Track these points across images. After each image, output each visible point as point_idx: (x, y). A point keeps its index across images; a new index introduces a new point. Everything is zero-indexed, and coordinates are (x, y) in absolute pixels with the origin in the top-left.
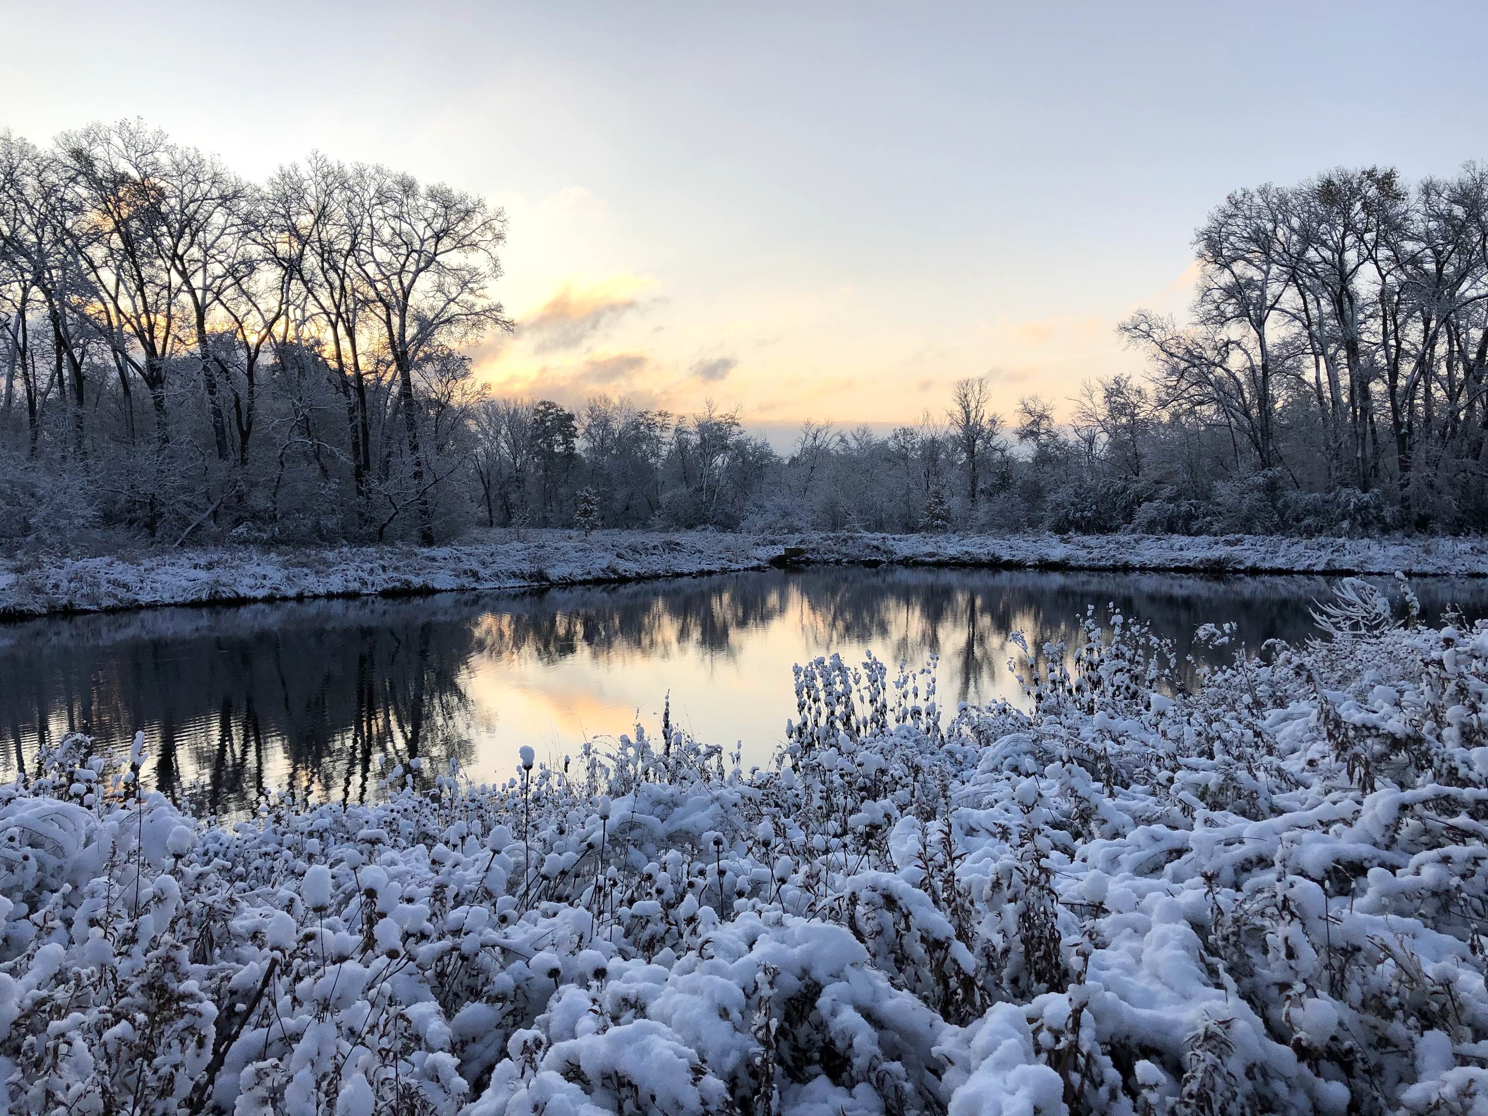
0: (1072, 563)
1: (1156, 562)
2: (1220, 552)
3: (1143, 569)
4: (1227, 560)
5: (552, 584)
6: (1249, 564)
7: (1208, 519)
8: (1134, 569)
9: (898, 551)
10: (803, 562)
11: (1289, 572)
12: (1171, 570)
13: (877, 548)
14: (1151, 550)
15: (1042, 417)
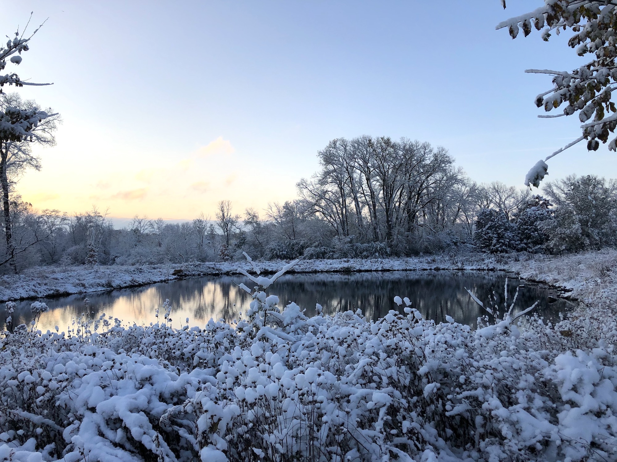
0: (296, 271)
1: (326, 269)
2: (346, 265)
3: (322, 272)
4: (351, 267)
6: (357, 268)
7: (331, 253)
8: (319, 272)
9: (223, 269)
10: (184, 276)
11: (371, 271)
12: (332, 272)
13: (213, 268)
14: (321, 265)
15: (254, 216)
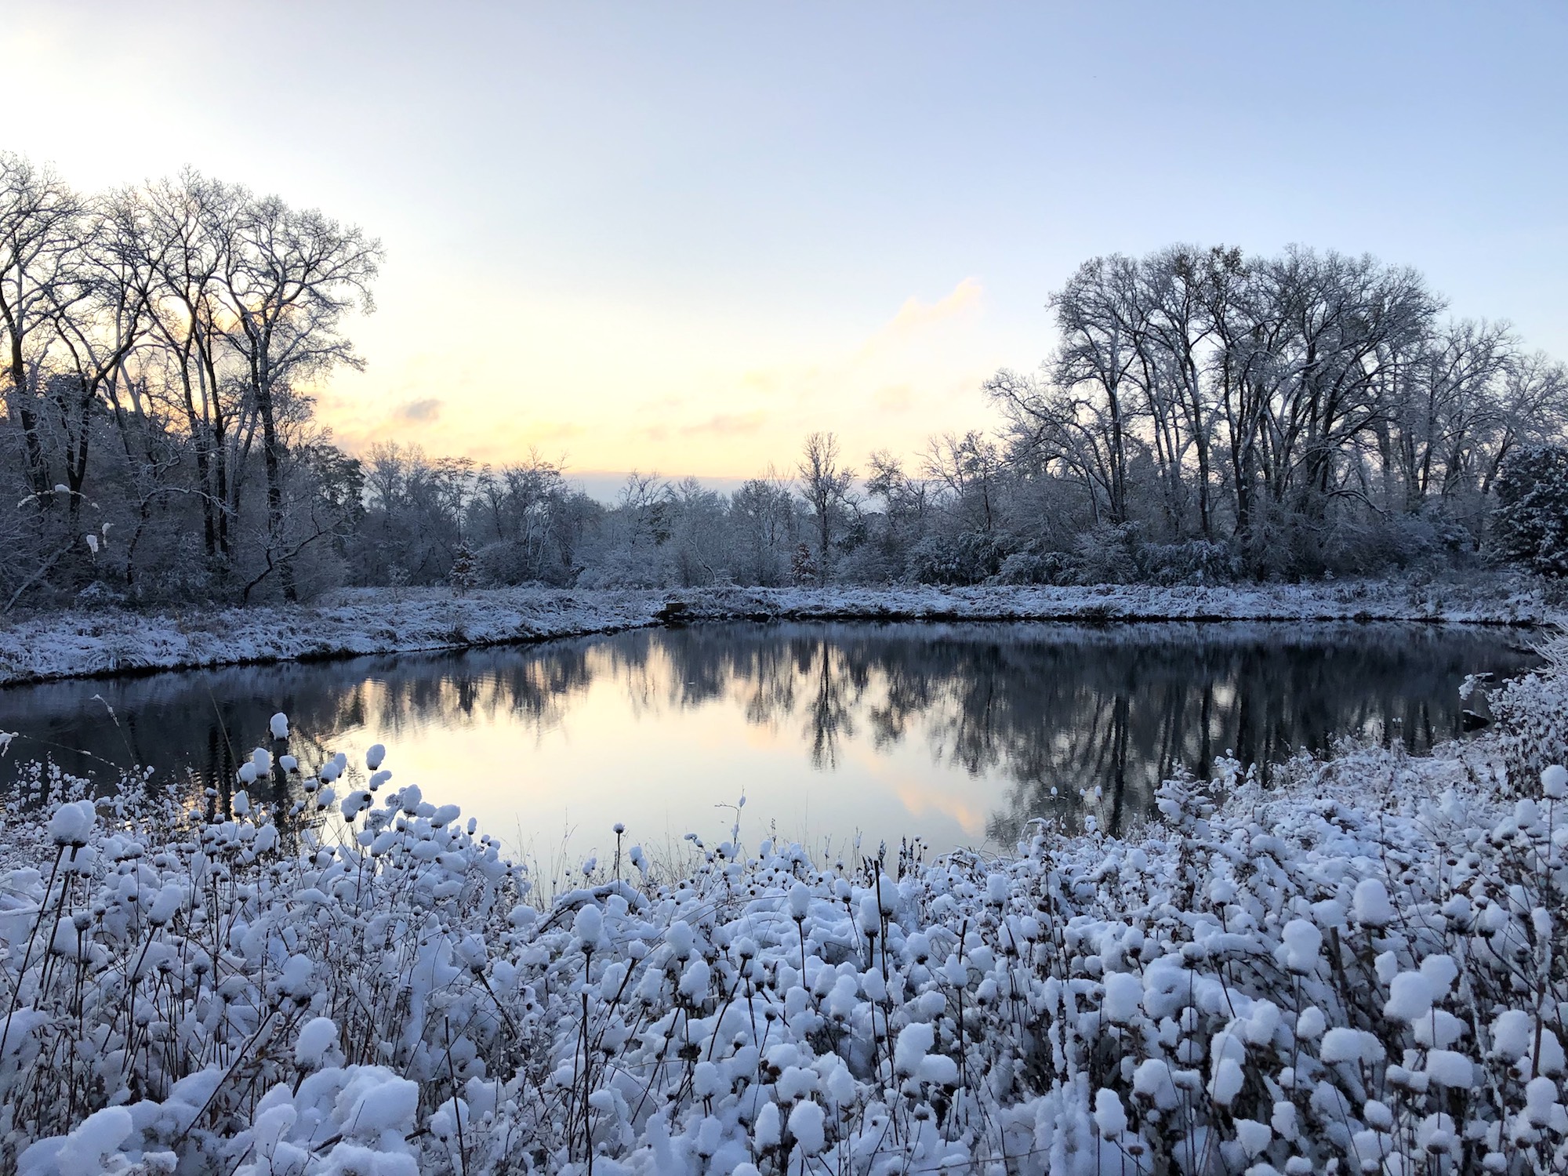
0: (960, 614)
1: (1040, 612)
2: (1097, 601)
3: (1028, 618)
4: (1107, 609)
5: (470, 645)
6: (1127, 612)
7: (1072, 570)
8: (1019, 618)
9: (782, 605)
10: (687, 617)
11: (1164, 619)
12: (1054, 619)
13: (760, 602)
14: (1030, 600)
15: (892, 471)
